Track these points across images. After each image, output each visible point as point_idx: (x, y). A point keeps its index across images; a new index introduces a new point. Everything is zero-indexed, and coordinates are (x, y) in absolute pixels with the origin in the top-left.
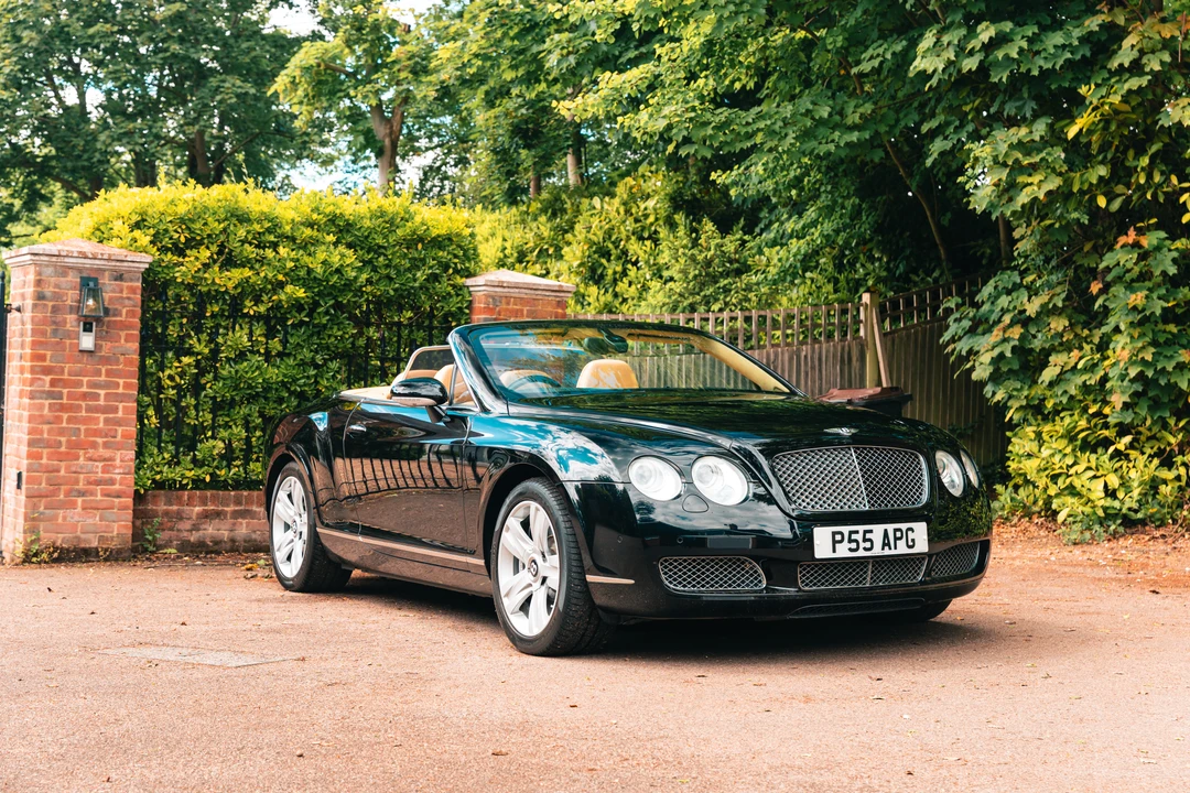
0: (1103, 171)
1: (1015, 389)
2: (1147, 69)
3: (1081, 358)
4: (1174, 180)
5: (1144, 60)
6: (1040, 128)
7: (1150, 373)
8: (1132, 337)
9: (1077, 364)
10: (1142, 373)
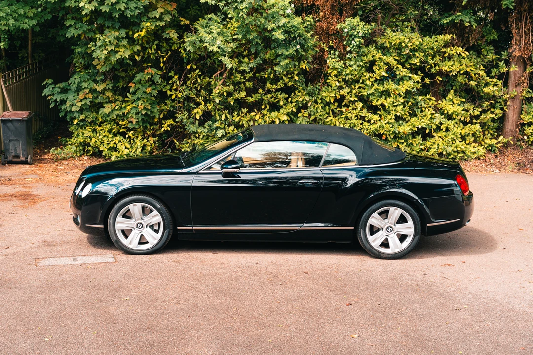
0: (138, 48)
1: (89, 115)
2: (165, 20)
3: (116, 106)
4: (159, 52)
5: (163, 16)
6: (123, 33)
7: (149, 113)
8: (144, 101)
9: (115, 108)
10: (146, 113)
